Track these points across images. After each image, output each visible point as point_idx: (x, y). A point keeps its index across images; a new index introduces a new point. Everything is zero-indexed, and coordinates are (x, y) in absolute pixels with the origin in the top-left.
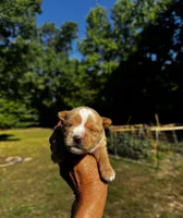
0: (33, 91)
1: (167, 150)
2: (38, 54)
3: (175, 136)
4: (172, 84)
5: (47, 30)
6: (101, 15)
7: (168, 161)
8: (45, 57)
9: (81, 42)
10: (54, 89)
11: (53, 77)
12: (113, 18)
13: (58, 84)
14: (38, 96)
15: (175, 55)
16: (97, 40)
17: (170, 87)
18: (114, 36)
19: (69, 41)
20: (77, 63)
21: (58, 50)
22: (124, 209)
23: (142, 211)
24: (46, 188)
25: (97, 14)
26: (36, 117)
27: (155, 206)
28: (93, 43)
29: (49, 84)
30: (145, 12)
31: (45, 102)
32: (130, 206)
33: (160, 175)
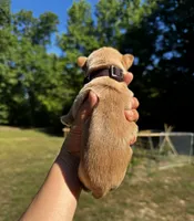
0: (3, 85)
1: (142, 156)
2: (10, 44)
3: (151, 142)
4: (152, 90)
5: (23, 19)
6: (85, 10)
7: (143, 167)
8: (20, 48)
9: (61, 37)
10: (27, 84)
11: (26, 71)
12: (97, 15)
13: (32, 79)
14: (9, 91)
15: (156, 61)
16: (78, 36)
17: (150, 93)
18: (96, 34)
19: (48, 34)
20: (55, 58)
21: (35, 42)
22: (94, 215)
23: (112, 218)
24: (11, 194)
25: (80, 8)
26: (4, 114)
27: (127, 212)
28: (73, 39)
29: (22, 79)
30: (130, 13)
31: (16, 99)
32: (101, 212)
33: (134, 181)
